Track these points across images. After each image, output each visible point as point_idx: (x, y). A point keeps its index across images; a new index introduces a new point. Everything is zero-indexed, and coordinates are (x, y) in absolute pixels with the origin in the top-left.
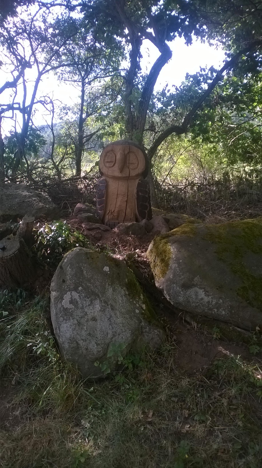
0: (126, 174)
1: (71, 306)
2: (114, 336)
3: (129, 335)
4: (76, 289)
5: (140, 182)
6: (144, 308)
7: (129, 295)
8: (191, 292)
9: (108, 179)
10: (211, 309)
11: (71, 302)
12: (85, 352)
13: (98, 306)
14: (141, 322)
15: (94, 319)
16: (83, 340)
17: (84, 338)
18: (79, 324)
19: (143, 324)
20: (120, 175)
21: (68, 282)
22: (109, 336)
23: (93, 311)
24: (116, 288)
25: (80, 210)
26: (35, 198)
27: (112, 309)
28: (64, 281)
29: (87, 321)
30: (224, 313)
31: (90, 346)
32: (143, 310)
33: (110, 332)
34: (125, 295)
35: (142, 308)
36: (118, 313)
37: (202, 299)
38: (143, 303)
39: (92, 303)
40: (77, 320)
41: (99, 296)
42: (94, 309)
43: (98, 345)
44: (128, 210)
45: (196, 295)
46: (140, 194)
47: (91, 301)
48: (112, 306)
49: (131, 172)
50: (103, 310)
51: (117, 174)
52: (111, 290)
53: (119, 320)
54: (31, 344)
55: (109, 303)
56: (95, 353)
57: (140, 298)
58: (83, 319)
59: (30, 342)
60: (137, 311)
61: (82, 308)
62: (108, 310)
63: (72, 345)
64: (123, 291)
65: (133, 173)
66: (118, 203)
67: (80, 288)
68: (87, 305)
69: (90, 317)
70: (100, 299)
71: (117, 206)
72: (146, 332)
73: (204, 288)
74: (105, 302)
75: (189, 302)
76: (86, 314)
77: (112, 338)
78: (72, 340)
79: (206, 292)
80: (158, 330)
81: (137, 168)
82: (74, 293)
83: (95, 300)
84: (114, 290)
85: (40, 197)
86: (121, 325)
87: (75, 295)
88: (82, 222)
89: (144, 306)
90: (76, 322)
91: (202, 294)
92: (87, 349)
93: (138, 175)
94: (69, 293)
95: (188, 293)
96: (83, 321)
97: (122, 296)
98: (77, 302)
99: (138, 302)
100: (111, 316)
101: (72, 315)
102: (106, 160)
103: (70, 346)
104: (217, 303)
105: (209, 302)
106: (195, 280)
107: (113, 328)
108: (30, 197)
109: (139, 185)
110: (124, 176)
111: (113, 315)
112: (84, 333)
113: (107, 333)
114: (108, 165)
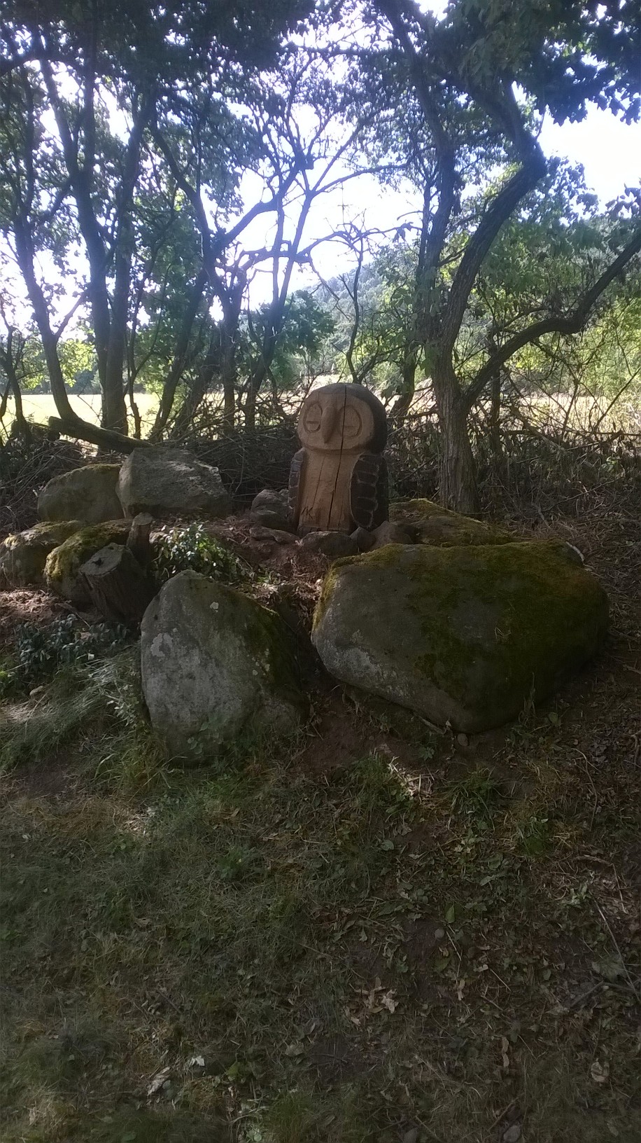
0: (335, 444)
1: (161, 654)
2: (217, 704)
3: (239, 706)
4: (169, 631)
5: (362, 459)
6: (267, 670)
7: (247, 647)
8: (351, 653)
9: (309, 452)
10: (384, 686)
11: (162, 648)
12: (176, 721)
13: (197, 659)
14: (259, 689)
15: (191, 676)
16: (173, 703)
17: (173, 700)
18: (169, 680)
19: (262, 692)
20: (325, 447)
21: (162, 620)
22: (211, 703)
23: (189, 665)
24: (227, 635)
25: (263, 502)
26: (193, 478)
27: (217, 665)
28: (156, 618)
29: (181, 678)
30: (402, 693)
31: (182, 714)
32: (266, 672)
33: (212, 697)
34: (241, 647)
35: (263, 669)
36: (225, 671)
37: (368, 667)
38: (268, 662)
39: (188, 652)
40: (167, 674)
41: (198, 644)
42: (190, 661)
43: (192, 713)
44: (335, 509)
45: (358, 660)
46: (359, 481)
47: (188, 650)
48: (216, 660)
49: (345, 442)
50: (204, 665)
51: (321, 444)
52: (217, 638)
53: (226, 683)
54: (112, 702)
55: (213, 656)
56: (189, 725)
57: (263, 654)
58: (175, 674)
59: (112, 699)
60: (255, 673)
61: (175, 659)
62: (212, 665)
63: (160, 710)
64: (238, 641)
65: (349, 445)
66: (319, 497)
67: (175, 630)
68: (182, 654)
69: (185, 672)
70: (200, 648)
71: (317, 501)
72: (267, 705)
73: (368, 651)
74: (207, 653)
75: (349, 670)
76: (180, 668)
77: (215, 706)
78: (160, 703)
79: (371, 656)
80: (286, 704)
81: (357, 434)
82: (166, 636)
83: (193, 648)
84: (223, 638)
85: (202, 476)
86: (228, 689)
87: (168, 639)
88: (251, 526)
89: (267, 667)
90: (165, 677)
91: (366, 660)
92: (178, 717)
93: (357, 448)
94: (160, 635)
95: (346, 655)
96: (176, 677)
97: (235, 648)
98: (169, 649)
99: (260, 659)
100: (214, 675)
101: (160, 667)
102: (307, 420)
103: (157, 710)
104: (389, 677)
105: (378, 673)
106: (353, 636)
107: (216, 692)
108: (187, 474)
109: (359, 466)
110: (332, 448)
111: (218, 674)
112: (175, 694)
113: (208, 700)
114: (309, 427)
